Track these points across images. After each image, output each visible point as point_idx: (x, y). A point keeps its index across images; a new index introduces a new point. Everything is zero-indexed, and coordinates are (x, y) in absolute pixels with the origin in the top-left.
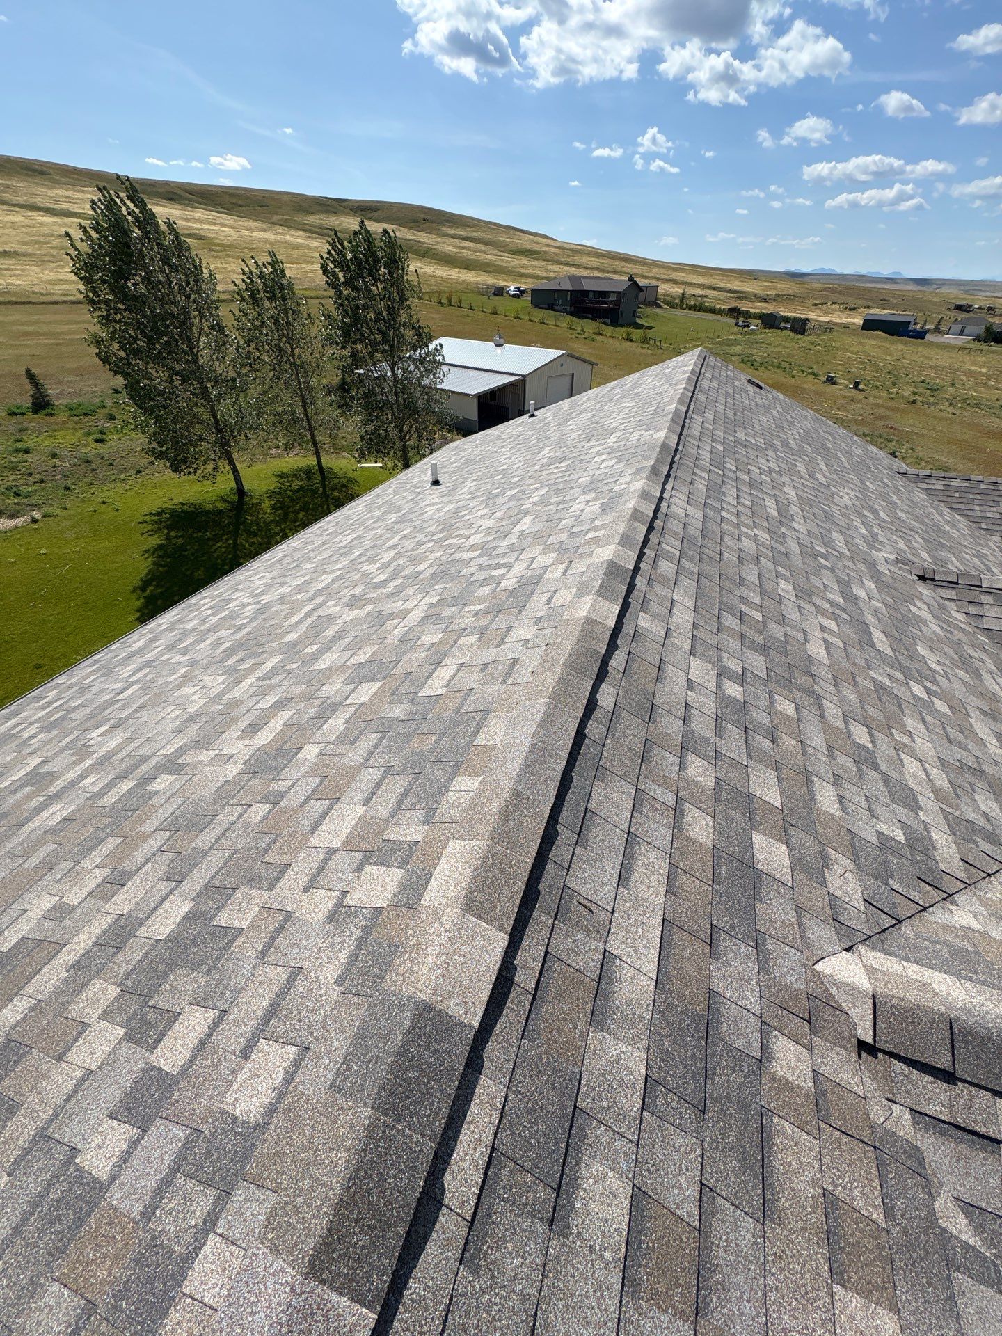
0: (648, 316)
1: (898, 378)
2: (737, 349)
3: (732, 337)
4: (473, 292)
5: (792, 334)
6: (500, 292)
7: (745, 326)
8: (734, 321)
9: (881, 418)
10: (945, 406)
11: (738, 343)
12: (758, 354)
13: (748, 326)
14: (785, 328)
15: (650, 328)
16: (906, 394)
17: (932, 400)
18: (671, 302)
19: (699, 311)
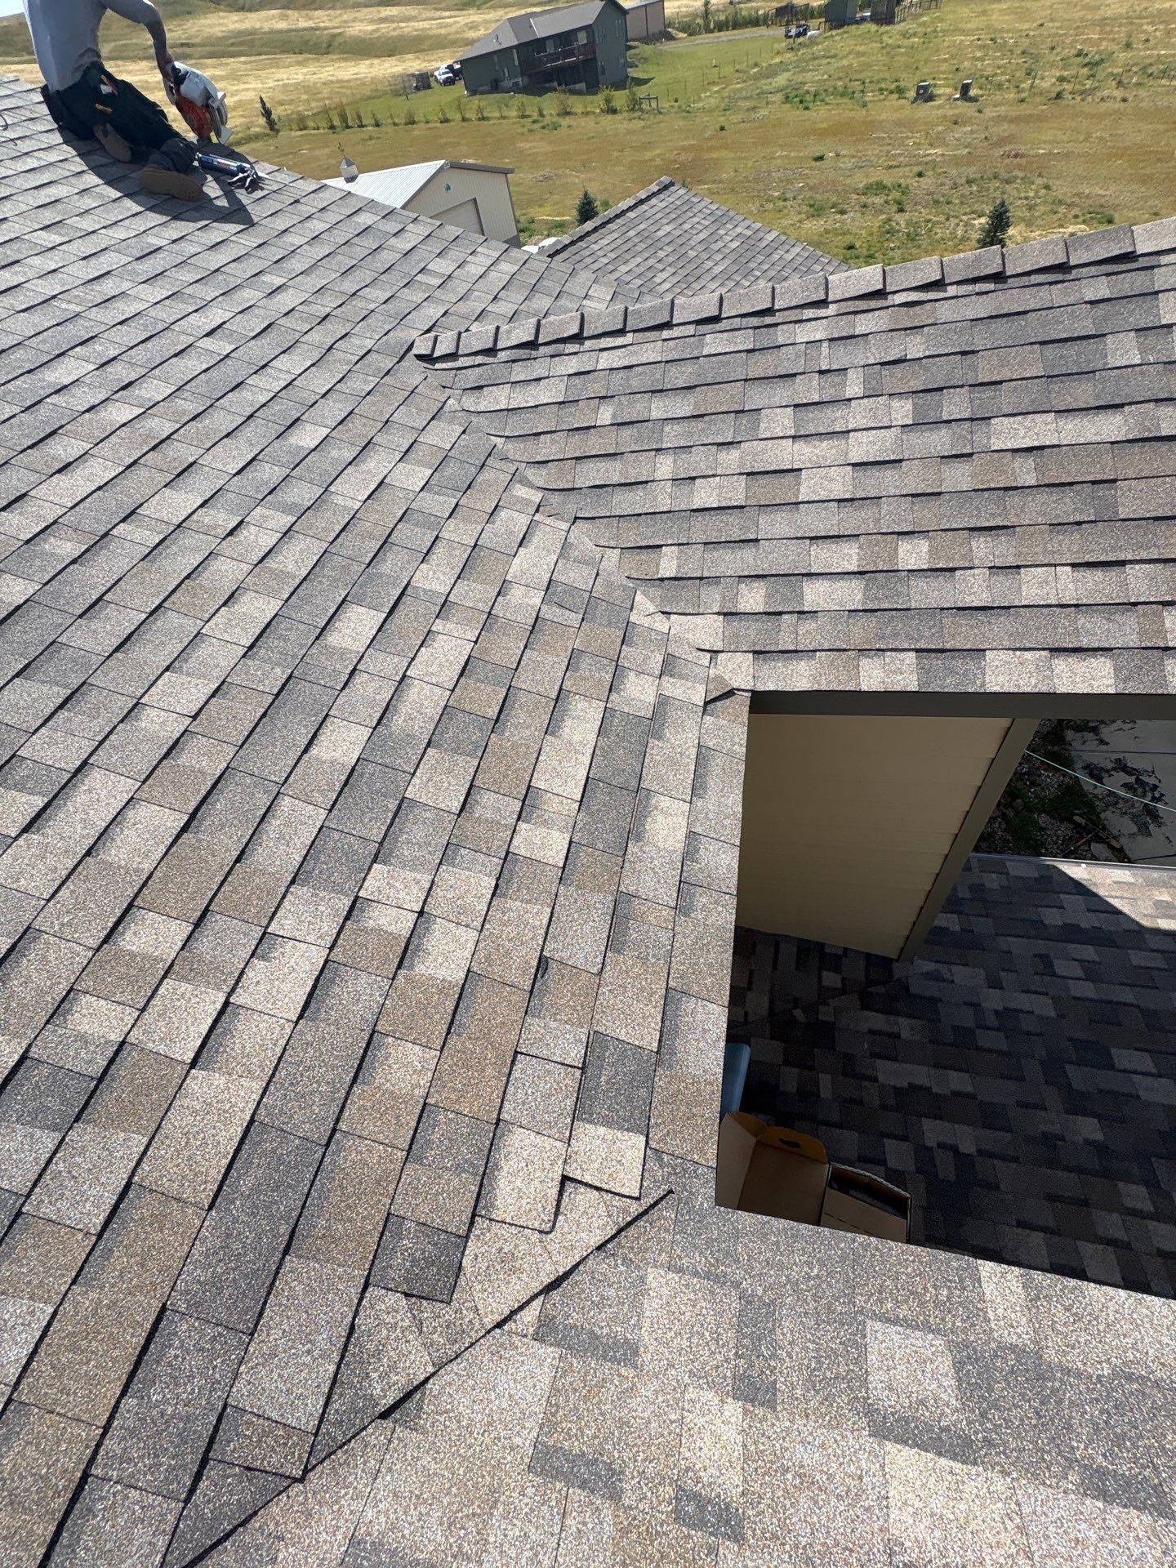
0: (646, 60)
1: (1037, 58)
2: (781, 80)
3: (777, 60)
4: (385, 93)
5: (873, 27)
6: (424, 81)
7: (798, 35)
8: (783, 30)
9: (1002, 142)
10: (1111, 90)
11: (783, 67)
12: (812, 79)
13: (804, 33)
14: (863, 19)
15: (646, 81)
16: (1045, 85)
17: (1089, 84)
18: (690, 29)
19: (734, 28)
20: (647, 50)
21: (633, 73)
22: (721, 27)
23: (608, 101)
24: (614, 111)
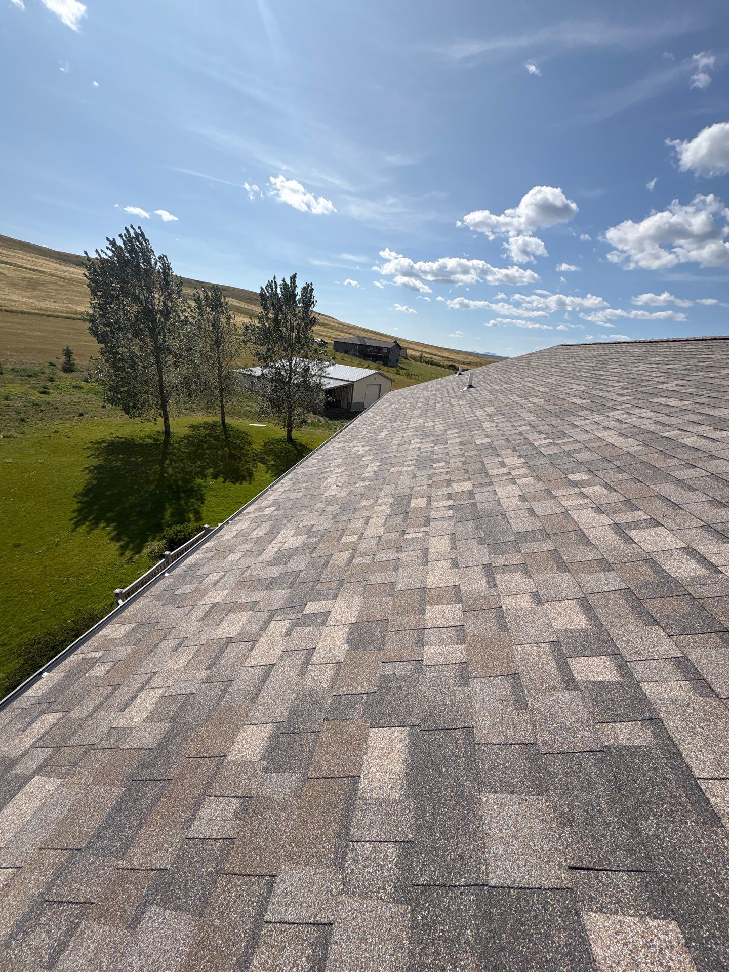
0: (404, 364)
18: (414, 358)
19: (431, 364)
20: (405, 361)
21: (400, 365)
22: (426, 363)
23: (398, 371)
24: (400, 374)
